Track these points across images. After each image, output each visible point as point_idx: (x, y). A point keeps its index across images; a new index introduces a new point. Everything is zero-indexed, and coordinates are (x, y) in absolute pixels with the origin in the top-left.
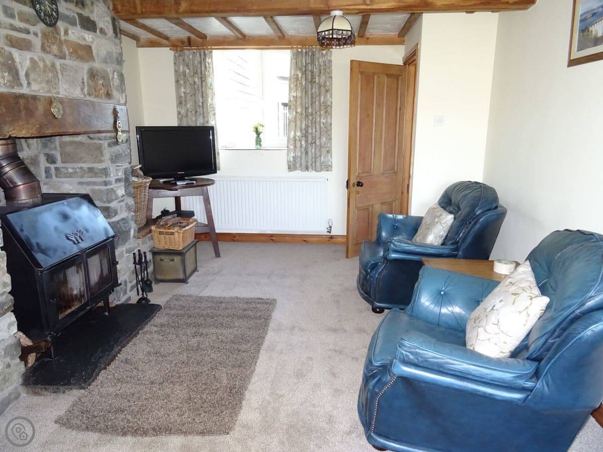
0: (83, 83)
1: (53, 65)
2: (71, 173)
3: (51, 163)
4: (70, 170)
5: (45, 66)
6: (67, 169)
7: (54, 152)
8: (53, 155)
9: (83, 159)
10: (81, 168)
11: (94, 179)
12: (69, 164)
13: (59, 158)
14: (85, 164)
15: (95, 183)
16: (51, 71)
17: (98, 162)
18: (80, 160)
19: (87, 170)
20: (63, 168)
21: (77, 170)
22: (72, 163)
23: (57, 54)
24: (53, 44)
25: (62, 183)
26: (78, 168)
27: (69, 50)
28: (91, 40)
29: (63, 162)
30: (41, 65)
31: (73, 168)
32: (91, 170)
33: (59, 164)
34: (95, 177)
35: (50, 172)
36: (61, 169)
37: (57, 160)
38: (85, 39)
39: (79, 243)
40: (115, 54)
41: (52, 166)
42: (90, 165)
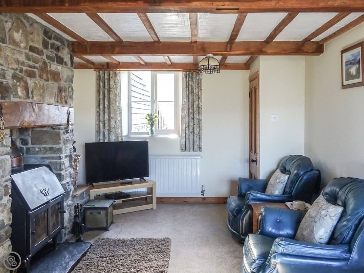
0: (55, 95)
1: (43, 85)
2: (37, 151)
3: (24, 145)
4: (37, 149)
5: (40, 86)
6: (35, 148)
7: (27, 138)
8: (26, 139)
9: (47, 142)
10: (45, 148)
11: (52, 155)
12: (37, 145)
13: (30, 141)
14: (48, 145)
15: (53, 158)
16: (42, 89)
17: (57, 144)
18: (45, 143)
19: (48, 149)
20: (32, 148)
21: (42, 149)
22: (39, 144)
23: (46, 79)
24: (44, 73)
25: (31, 158)
26: (43, 148)
27: (51, 76)
28: (61, 69)
29: (32, 144)
30: (38, 85)
31: (39, 148)
32: (51, 149)
33: (30, 145)
34: (54, 154)
35: (23, 151)
36: (31, 149)
37: (29, 143)
38: (58, 69)
39: (47, 196)
40: (70, 77)
41: (25, 147)
42: (51, 146)
